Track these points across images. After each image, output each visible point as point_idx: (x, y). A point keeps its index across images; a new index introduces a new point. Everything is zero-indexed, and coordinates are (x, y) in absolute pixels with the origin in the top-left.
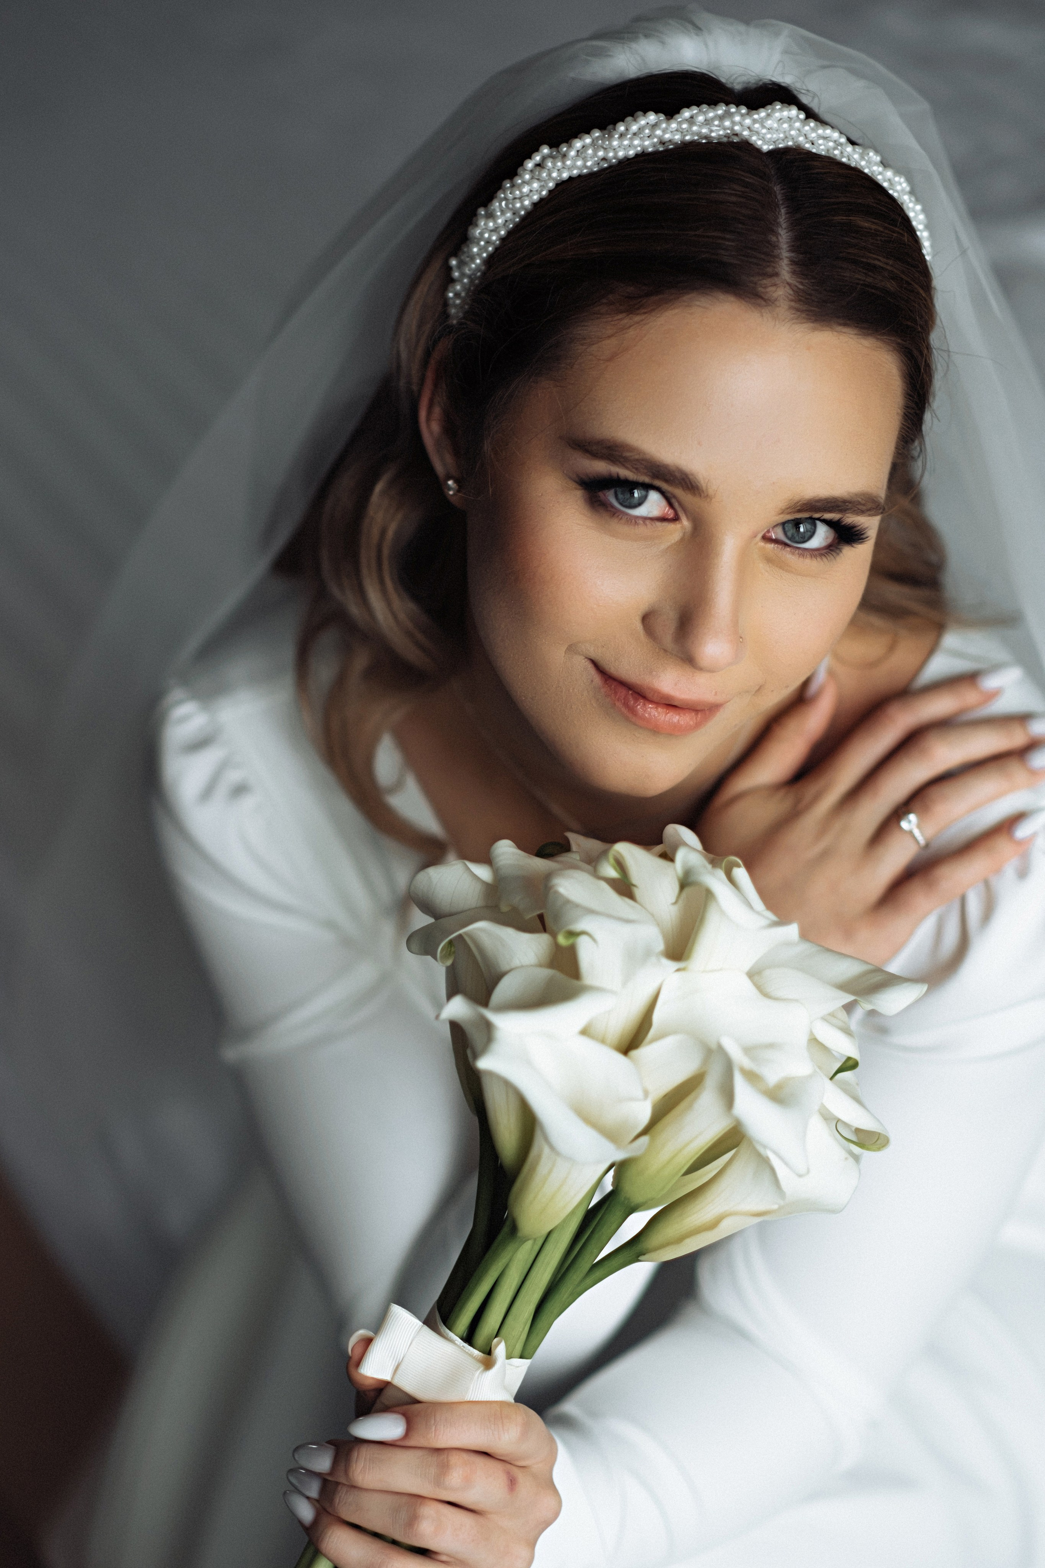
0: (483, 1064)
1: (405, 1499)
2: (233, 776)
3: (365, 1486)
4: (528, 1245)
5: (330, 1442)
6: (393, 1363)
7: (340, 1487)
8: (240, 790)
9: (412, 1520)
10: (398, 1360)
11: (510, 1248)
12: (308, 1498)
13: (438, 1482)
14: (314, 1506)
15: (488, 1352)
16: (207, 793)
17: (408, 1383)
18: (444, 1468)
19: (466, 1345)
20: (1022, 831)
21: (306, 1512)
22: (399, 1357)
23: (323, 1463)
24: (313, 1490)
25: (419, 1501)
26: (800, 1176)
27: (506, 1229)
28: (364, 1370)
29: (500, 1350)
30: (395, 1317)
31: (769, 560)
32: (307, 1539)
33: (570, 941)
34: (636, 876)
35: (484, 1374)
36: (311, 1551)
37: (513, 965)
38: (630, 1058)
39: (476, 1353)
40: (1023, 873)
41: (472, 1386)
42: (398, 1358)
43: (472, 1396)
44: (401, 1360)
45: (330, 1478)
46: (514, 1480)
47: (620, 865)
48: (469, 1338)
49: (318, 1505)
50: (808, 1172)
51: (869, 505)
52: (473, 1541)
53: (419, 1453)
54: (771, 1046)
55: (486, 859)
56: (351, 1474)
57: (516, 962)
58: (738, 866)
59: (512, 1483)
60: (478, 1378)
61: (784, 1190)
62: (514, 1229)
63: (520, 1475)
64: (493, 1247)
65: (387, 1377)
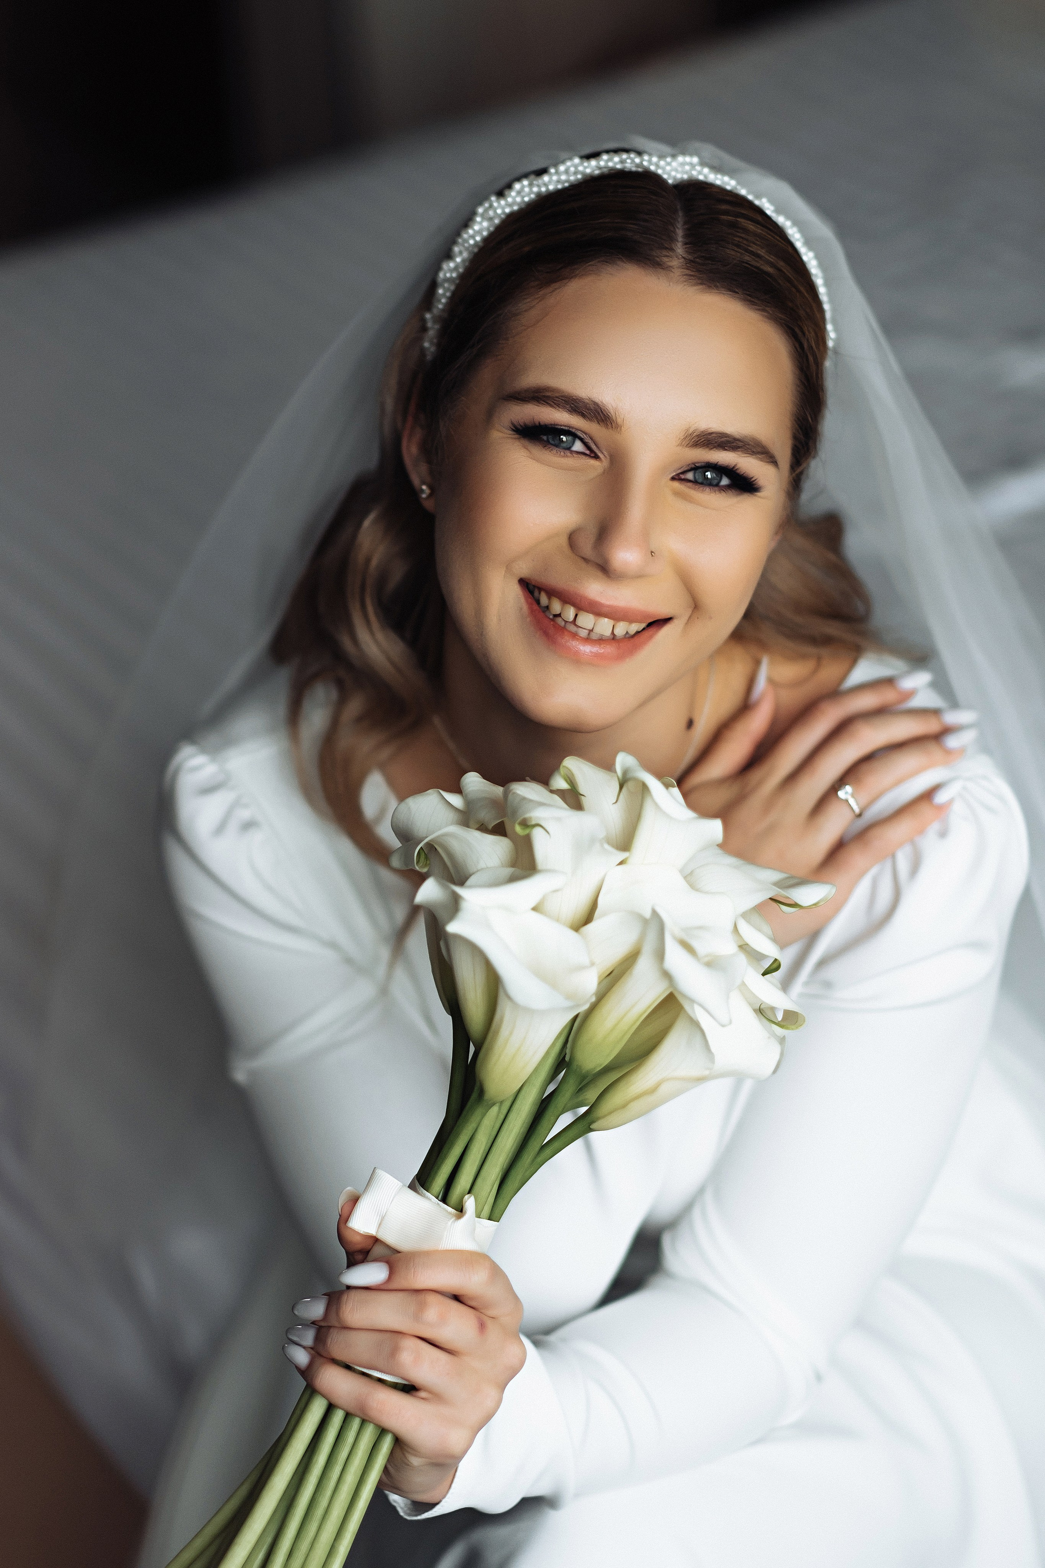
0: (452, 928)
1: (388, 1335)
2: (244, 814)
3: (353, 1325)
4: (495, 1109)
5: (324, 1295)
6: (377, 1219)
7: (331, 1330)
8: (248, 826)
9: (394, 1351)
10: (381, 1215)
11: (479, 1112)
12: (304, 1348)
13: (417, 1316)
14: (310, 1353)
15: (460, 1210)
16: (220, 829)
17: (390, 1237)
18: (422, 1307)
19: (441, 1203)
20: (941, 798)
21: (301, 1357)
22: (383, 1210)
23: (316, 1309)
24: (309, 1337)
25: (400, 1336)
26: (723, 1026)
27: (474, 1095)
28: (352, 1224)
29: (470, 1203)
30: (379, 1177)
31: (677, 494)
32: (305, 1383)
33: (527, 831)
34: (582, 788)
35: (456, 1223)
36: (308, 1392)
37: (479, 867)
38: (579, 934)
39: (450, 1209)
40: (943, 834)
41: (446, 1233)
42: (382, 1213)
43: (448, 1246)
44: (384, 1214)
45: (323, 1324)
46: (483, 1324)
47: (571, 781)
48: (444, 1200)
49: (313, 1352)
50: (731, 1023)
51: (759, 450)
52: (448, 1374)
53: (400, 1295)
54: (700, 928)
55: (457, 789)
56: (341, 1315)
57: (482, 865)
58: (674, 787)
59: (482, 1326)
60: (451, 1224)
61: (713, 1052)
62: (482, 1092)
63: (489, 1323)
64: (464, 1113)
65: (372, 1231)
